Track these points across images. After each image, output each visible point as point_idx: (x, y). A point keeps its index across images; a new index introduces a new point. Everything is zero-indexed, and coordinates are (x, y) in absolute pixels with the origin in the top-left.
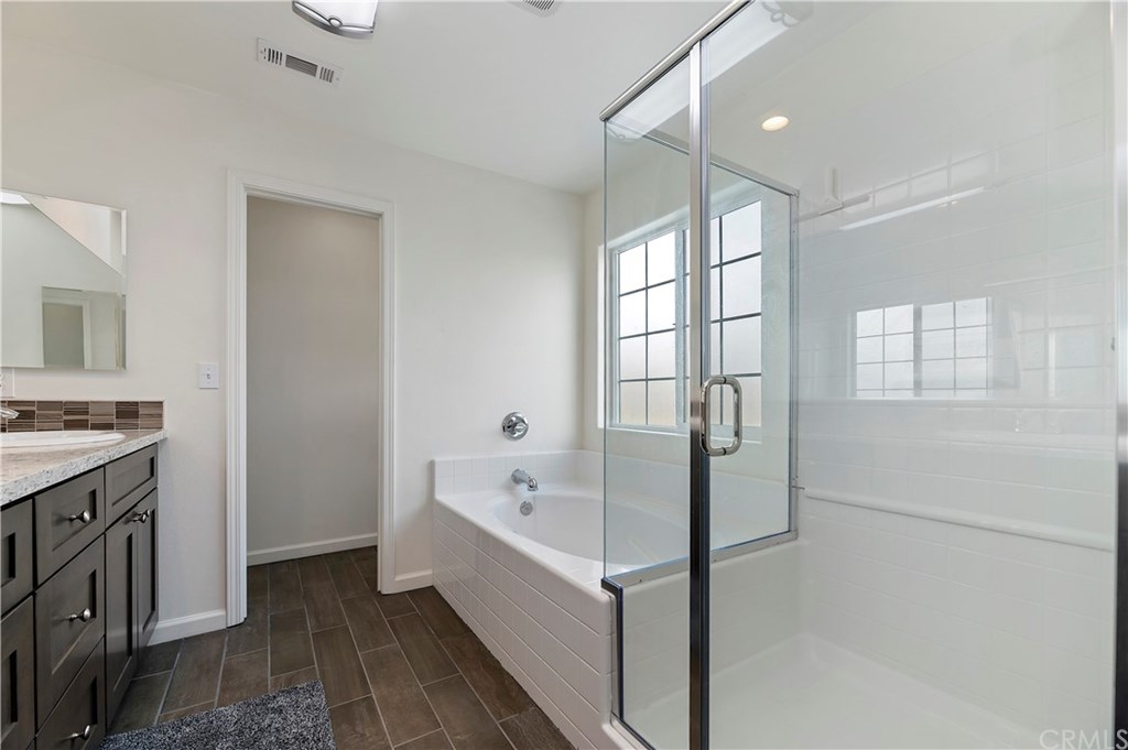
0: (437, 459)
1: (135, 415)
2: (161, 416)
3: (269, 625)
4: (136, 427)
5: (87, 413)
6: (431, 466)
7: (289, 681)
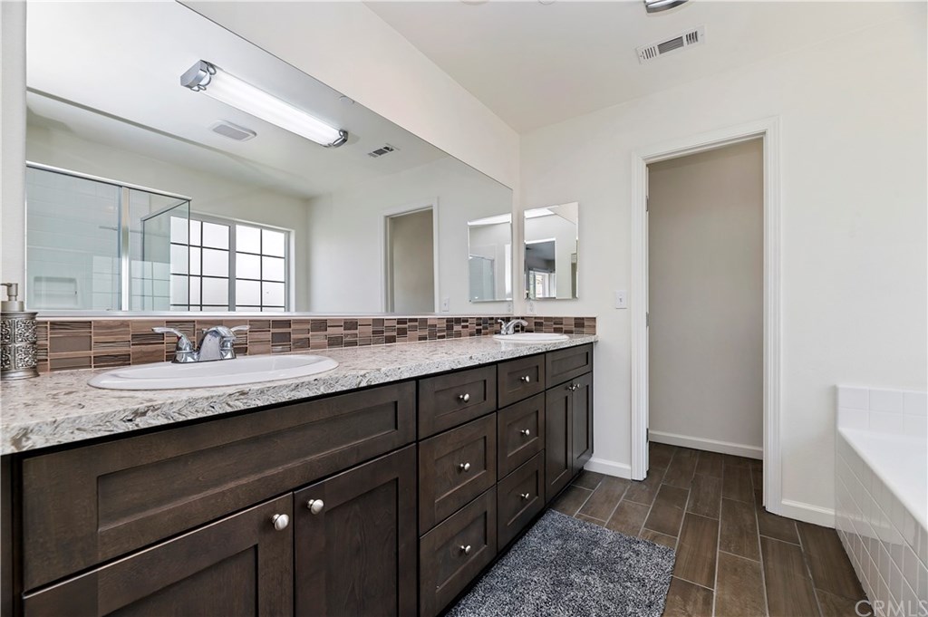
0: (841, 386)
1: (582, 325)
2: (595, 327)
3: (658, 492)
4: (583, 333)
5: (562, 324)
6: (834, 391)
7: (654, 537)
